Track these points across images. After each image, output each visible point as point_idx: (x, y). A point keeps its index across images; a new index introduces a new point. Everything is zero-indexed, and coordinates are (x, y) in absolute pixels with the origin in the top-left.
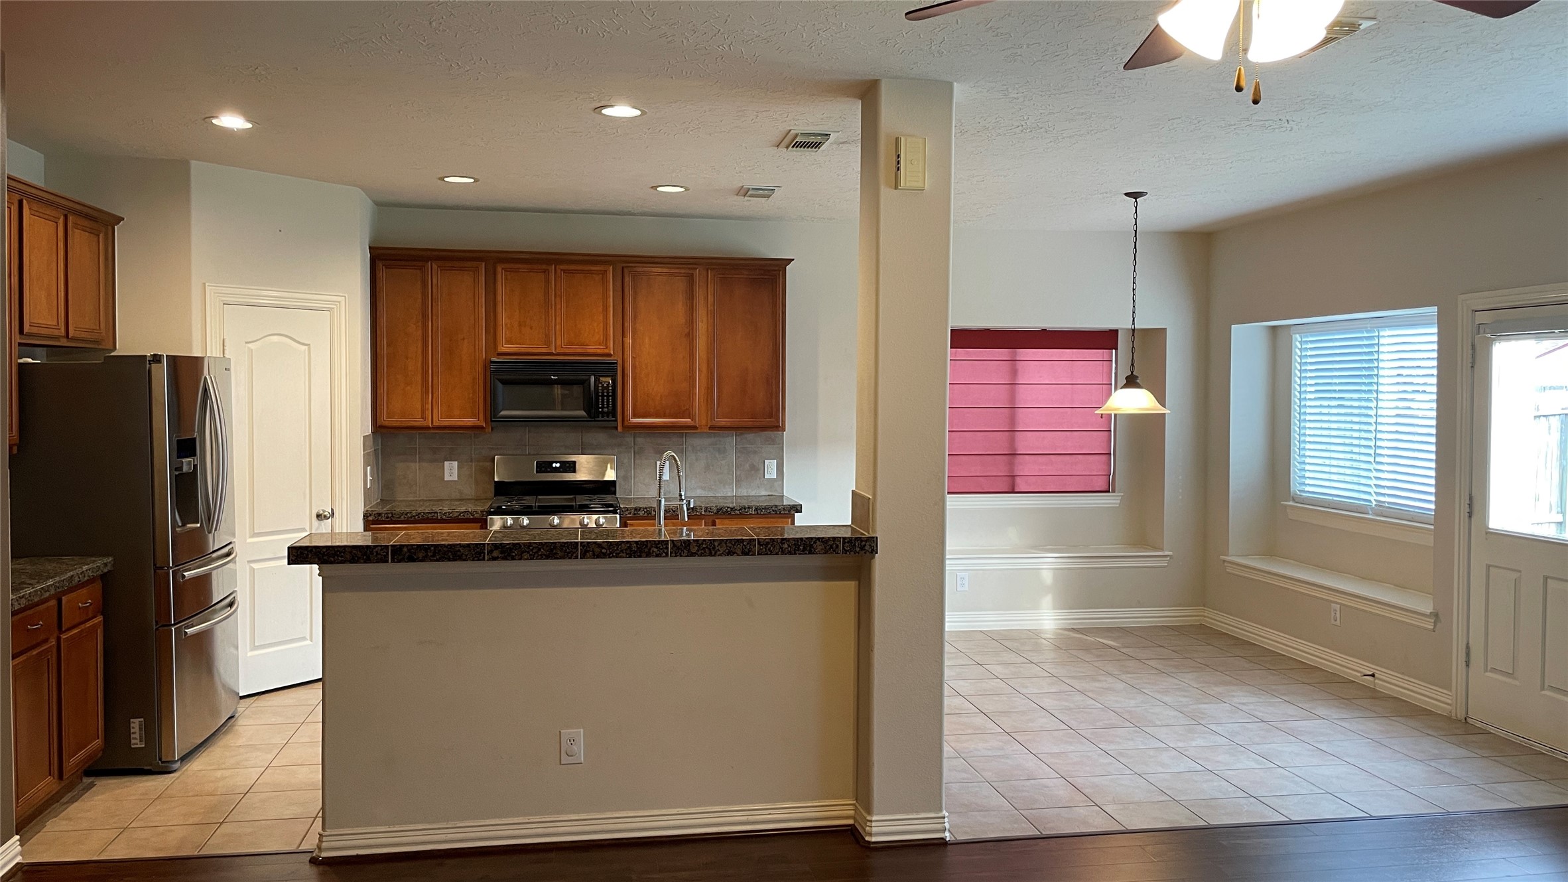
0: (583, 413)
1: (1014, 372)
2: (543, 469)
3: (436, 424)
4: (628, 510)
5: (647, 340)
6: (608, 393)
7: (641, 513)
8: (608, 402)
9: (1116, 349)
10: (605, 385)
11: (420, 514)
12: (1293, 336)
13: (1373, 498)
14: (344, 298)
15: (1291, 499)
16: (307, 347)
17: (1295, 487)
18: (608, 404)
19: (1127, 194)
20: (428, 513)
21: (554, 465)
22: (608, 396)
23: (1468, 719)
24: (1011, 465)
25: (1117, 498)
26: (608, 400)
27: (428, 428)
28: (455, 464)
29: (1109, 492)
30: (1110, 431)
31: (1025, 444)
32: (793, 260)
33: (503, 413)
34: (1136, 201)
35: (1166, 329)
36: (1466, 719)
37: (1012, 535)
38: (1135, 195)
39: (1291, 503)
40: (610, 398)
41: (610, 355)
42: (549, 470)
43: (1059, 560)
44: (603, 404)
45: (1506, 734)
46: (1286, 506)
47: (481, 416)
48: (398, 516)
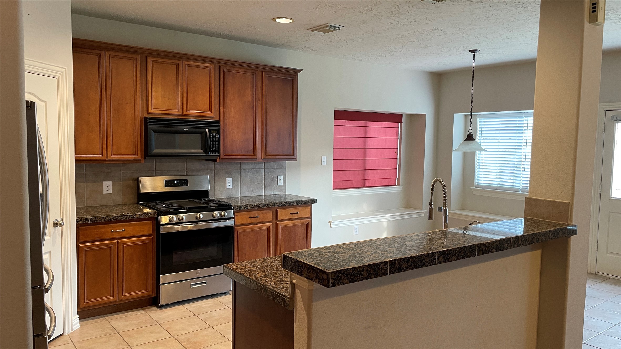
0: (201, 151)
1: (366, 132)
2: (169, 185)
3: (110, 158)
4: (236, 207)
5: (232, 110)
6: (215, 139)
7: (243, 208)
8: (215, 145)
9: (401, 122)
10: (214, 135)
11: (114, 217)
12: (477, 119)
13: (521, 185)
14: (65, 69)
15: (475, 186)
16: (44, 103)
17: (476, 181)
18: (215, 146)
19: (470, 51)
20: (120, 216)
21: (175, 182)
22: (215, 141)
23: (596, 273)
24: (364, 175)
25: (400, 188)
26: (215, 143)
27: (104, 161)
28: (110, 183)
29: (396, 185)
30: (397, 159)
31: (370, 165)
32: (303, 70)
33: (155, 151)
34: (474, 54)
35: (426, 114)
36: (595, 273)
37: (365, 207)
38: (473, 51)
39: (474, 188)
40: (217, 142)
41: (212, 117)
42: (173, 185)
43: (390, 217)
44: (213, 146)
45: (615, 277)
46: (472, 189)
47: (139, 153)
48: (100, 220)
